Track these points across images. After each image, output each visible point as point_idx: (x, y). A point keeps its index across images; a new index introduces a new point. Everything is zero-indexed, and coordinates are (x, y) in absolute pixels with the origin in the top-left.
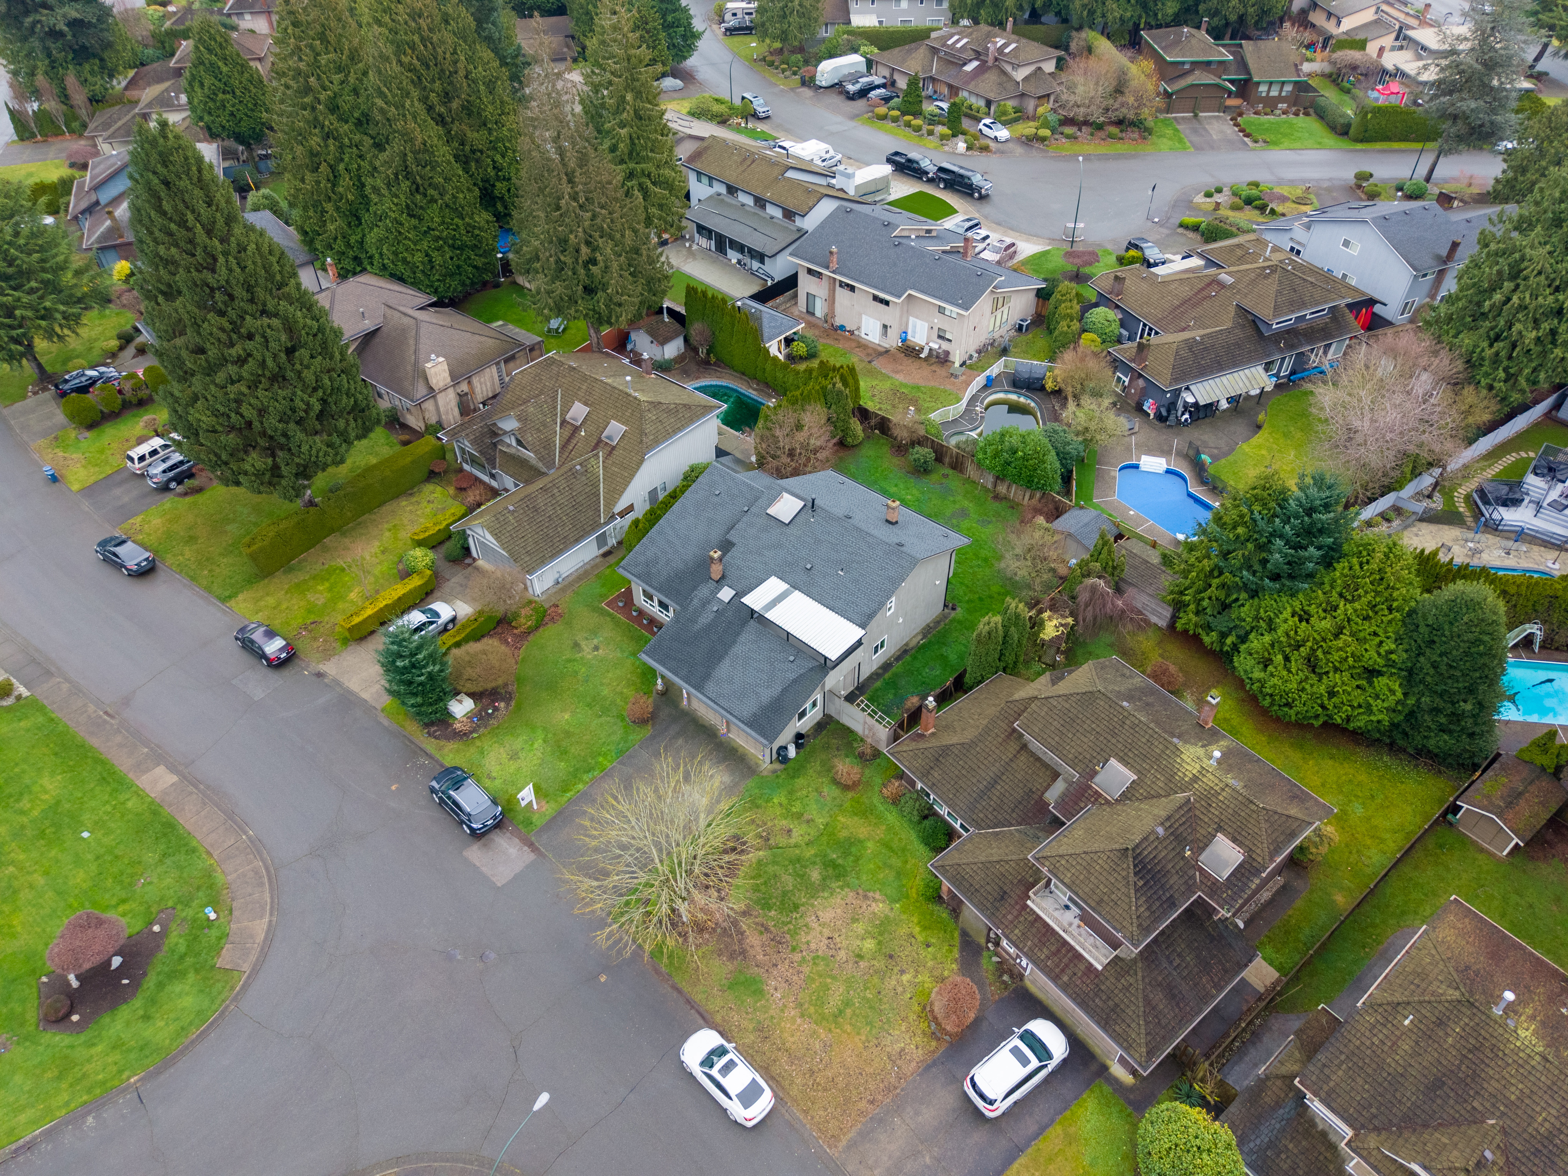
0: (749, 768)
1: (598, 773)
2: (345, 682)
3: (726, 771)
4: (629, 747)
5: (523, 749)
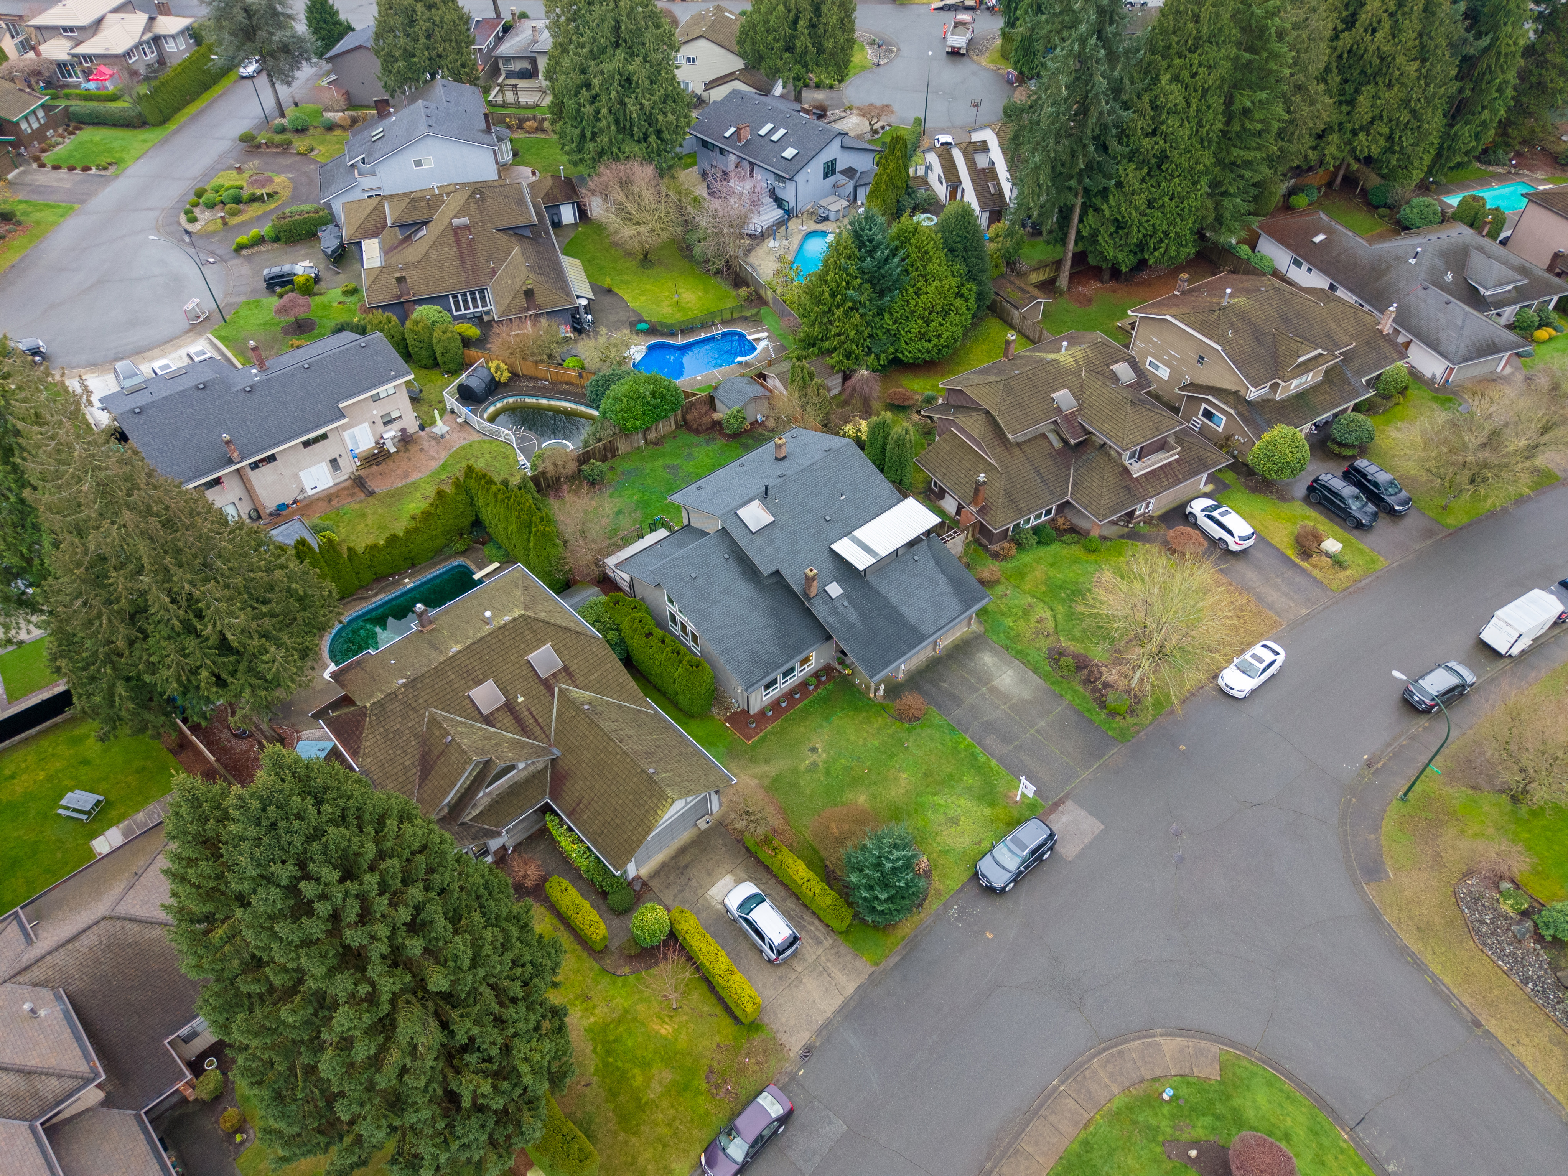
1: (978, 750)
2: (825, 1016)
3: (980, 655)
4: (949, 725)
5: (945, 814)
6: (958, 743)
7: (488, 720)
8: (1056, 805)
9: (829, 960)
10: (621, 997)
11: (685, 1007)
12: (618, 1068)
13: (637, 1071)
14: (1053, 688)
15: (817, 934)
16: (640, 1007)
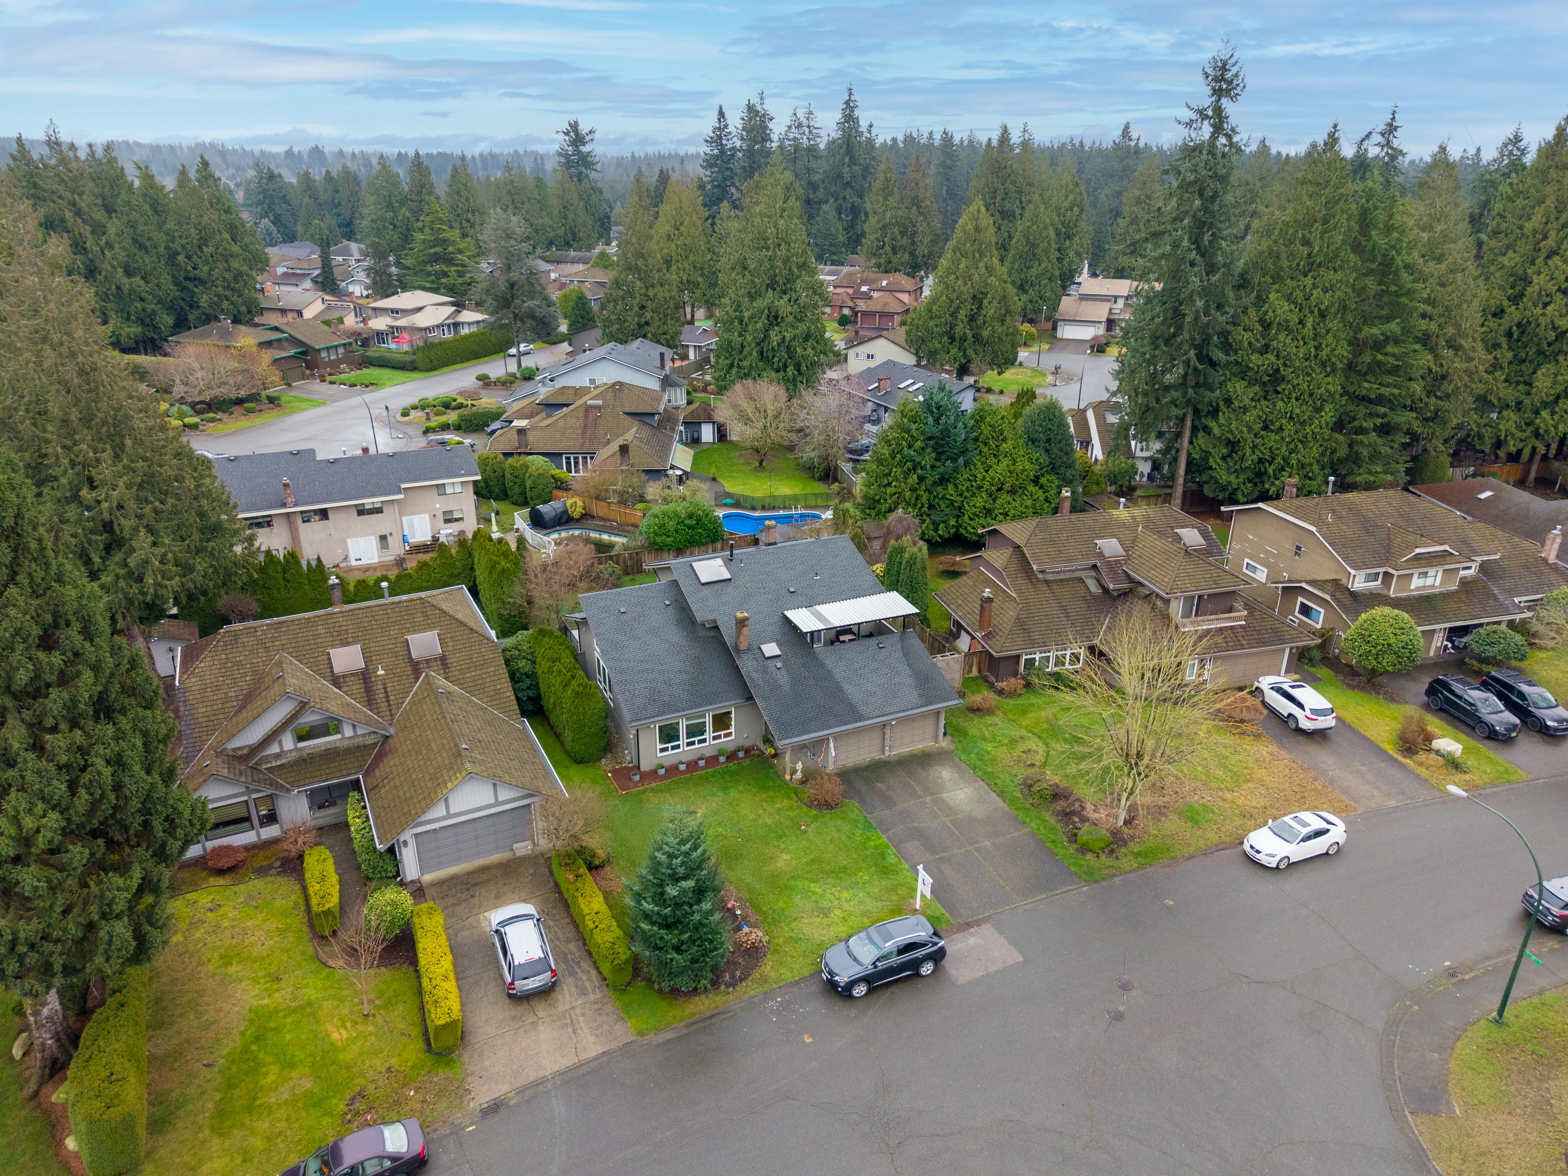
0: (941, 753)
1: (892, 851)
2: (541, 1073)
3: (937, 768)
4: (867, 821)
5: (816, 902)
6: (868, 839)
7: (337, 681)
8: (969, 925)
9: (583, 1015)
10: (315, 988)
11: (378, 1017)
12: (255, 1058)
13: (274, 1069)
14: (1016, 813)
15: (587, 984)
16: (328, 1004)
